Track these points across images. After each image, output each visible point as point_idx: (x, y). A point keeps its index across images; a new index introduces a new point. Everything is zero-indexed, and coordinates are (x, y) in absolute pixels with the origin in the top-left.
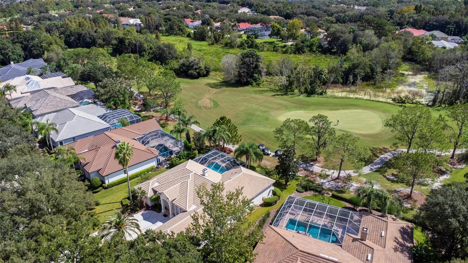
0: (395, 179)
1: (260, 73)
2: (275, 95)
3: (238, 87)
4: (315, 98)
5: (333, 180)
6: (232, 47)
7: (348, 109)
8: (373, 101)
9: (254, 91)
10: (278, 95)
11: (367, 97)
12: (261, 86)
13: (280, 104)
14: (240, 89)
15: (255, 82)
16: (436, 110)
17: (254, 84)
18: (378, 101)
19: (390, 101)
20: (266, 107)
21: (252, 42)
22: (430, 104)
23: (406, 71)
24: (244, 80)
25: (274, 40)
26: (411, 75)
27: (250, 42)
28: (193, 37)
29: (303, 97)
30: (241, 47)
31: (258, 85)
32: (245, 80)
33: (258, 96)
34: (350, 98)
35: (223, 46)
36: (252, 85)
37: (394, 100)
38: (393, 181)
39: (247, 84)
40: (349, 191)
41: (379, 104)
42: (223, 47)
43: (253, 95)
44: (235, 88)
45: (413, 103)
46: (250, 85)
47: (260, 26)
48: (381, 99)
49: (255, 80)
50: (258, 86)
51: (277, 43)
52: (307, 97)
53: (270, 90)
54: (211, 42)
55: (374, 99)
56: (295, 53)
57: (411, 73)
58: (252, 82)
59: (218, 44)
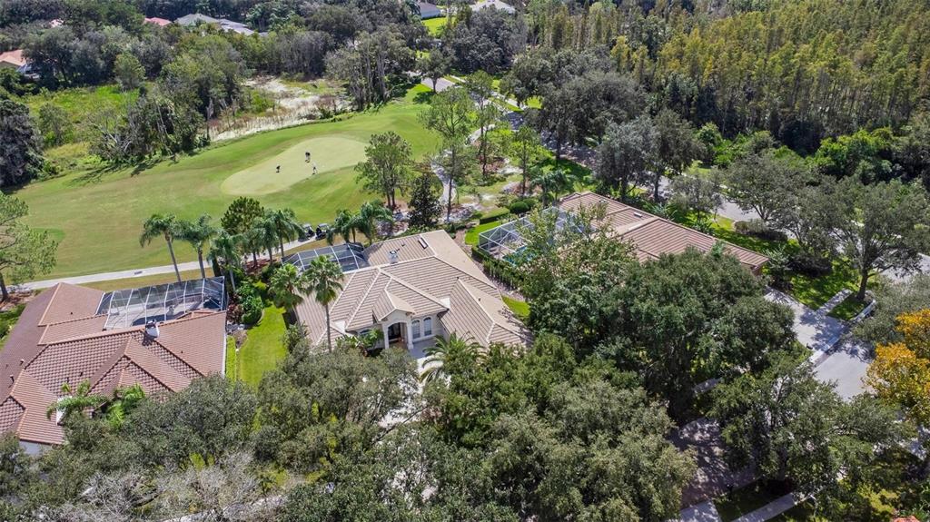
0: (486, 183)
8: (289, 127)
9: (68, 185)
11: (271, 127)
16: (372, 112)
17: (43, 173)
18: (298, 126)
19: (305, 121)
22: (356, 107)
31: (53, 172)
32: (21, 172)
36: (36, 177)
37: (310, 117)
39: (26, 179)
43: (88, 190)
46: (33, 181)
48: (296, 122)
49: (36, 165)
50: (56, 173)
53: (98, 172)
58: (35, 172)
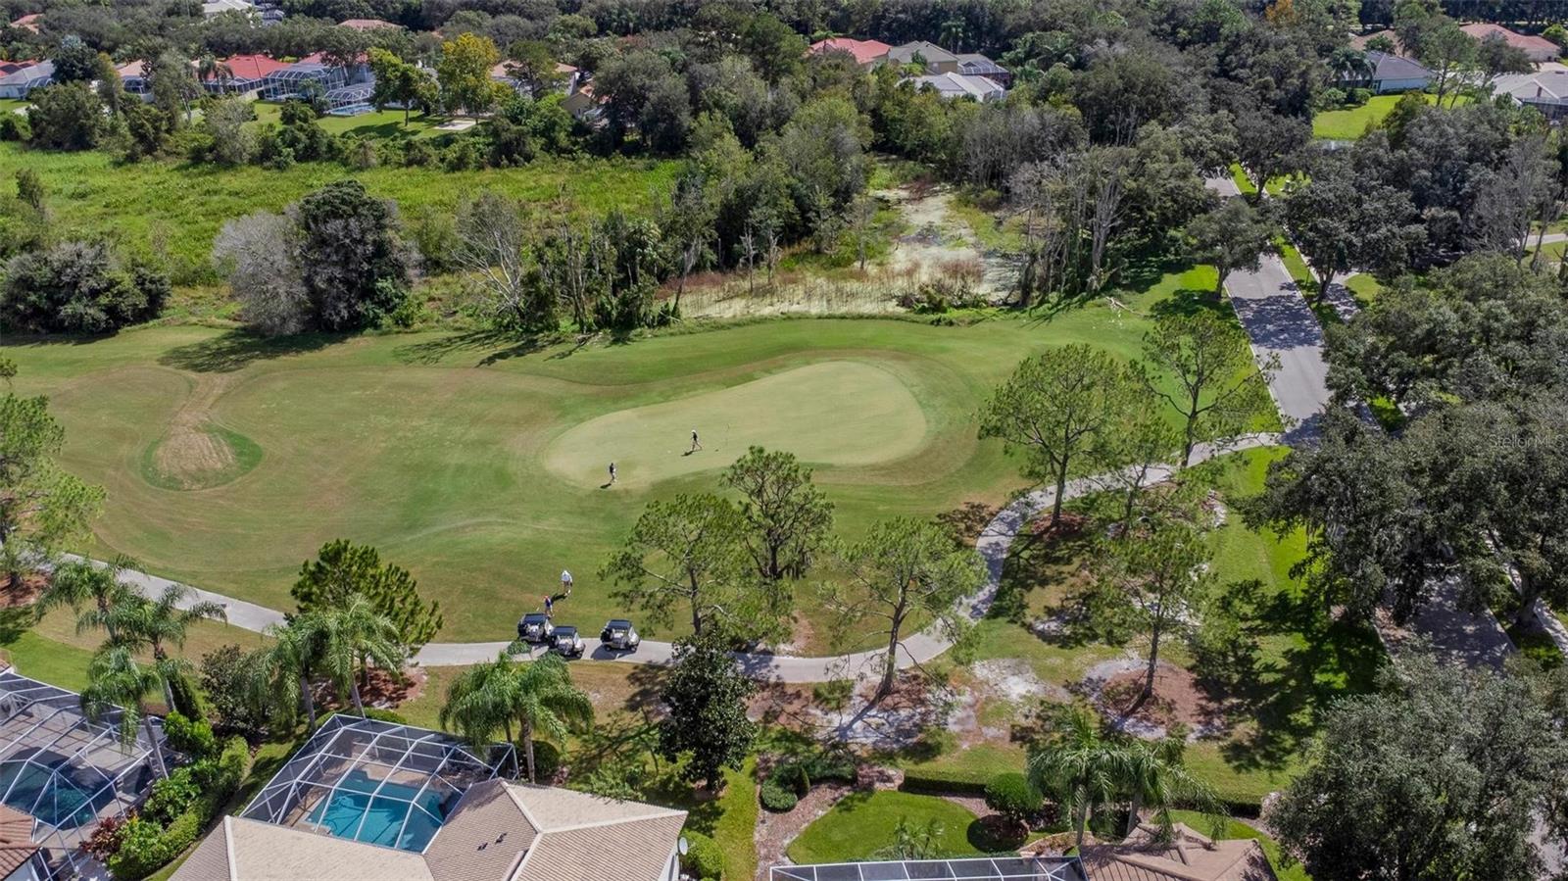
0: (1067, 631)
1: (398, 270)
2: (491, 360)
3: (317, 346)
4: (646, 346)
5: (872, 705)
6: (226, 163)
7: (782, 367)
8: (843, 317)
9: (396, 354)
10: (502, 356)
11: (816, 308)
12: (417, 325)
13: (530, 396)
14: (332, 352)
15: (389, 311)
16: (1039, 317)
17: (386, 321)
18: (861, 317)
19: (892, 307)
20: (476, 420)
21: (312, 135)
22: (1015, 297)
23: (888, 187)
24: (338, 314)
25: (393, 116)
26: (909, 201)
27: (301, 136)
28: (27, 135)
29: (599, 348)
30: (269, 159)
31: (404, 322)
32: (345, 313)
33: (422, 374)
34: (763, 320)
35: (184, 161)
36: (376, 327)
37: (905, 301)
38: (1064, 642)
39: (355, 325)
40: (951, 737)
41: (869, 330)
42: (186, 168)
43: (401, 374)
44: (307, 356)
45: (964, 306)
46: (369, 330)
47: (321, 67)
48: (869, 308)
49: (386, 304)
50: (407, 326)
51: (411, 126)
52: (615, 342)
53: (462, 338)
54: (121, 153)
55: (843, 310)
56: (496, 165)
57: (904, 194)
58: (377, 316)
59: (156, 159)
